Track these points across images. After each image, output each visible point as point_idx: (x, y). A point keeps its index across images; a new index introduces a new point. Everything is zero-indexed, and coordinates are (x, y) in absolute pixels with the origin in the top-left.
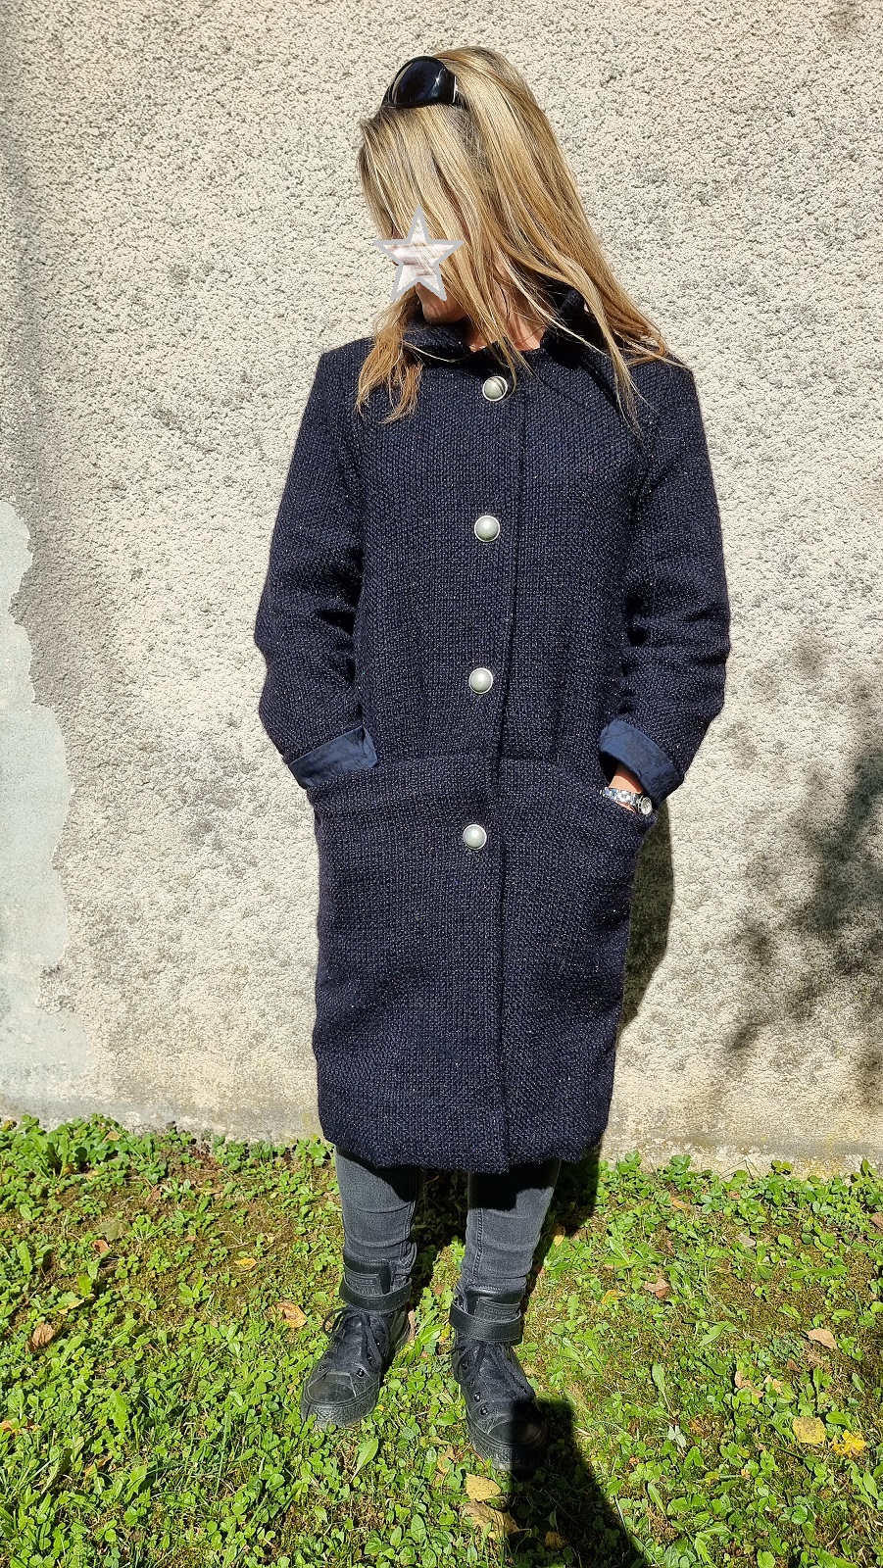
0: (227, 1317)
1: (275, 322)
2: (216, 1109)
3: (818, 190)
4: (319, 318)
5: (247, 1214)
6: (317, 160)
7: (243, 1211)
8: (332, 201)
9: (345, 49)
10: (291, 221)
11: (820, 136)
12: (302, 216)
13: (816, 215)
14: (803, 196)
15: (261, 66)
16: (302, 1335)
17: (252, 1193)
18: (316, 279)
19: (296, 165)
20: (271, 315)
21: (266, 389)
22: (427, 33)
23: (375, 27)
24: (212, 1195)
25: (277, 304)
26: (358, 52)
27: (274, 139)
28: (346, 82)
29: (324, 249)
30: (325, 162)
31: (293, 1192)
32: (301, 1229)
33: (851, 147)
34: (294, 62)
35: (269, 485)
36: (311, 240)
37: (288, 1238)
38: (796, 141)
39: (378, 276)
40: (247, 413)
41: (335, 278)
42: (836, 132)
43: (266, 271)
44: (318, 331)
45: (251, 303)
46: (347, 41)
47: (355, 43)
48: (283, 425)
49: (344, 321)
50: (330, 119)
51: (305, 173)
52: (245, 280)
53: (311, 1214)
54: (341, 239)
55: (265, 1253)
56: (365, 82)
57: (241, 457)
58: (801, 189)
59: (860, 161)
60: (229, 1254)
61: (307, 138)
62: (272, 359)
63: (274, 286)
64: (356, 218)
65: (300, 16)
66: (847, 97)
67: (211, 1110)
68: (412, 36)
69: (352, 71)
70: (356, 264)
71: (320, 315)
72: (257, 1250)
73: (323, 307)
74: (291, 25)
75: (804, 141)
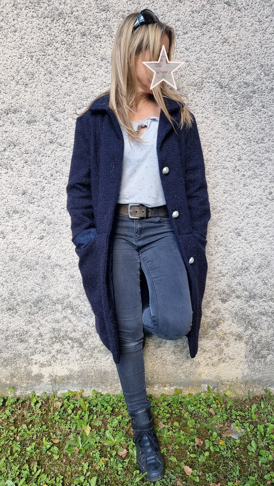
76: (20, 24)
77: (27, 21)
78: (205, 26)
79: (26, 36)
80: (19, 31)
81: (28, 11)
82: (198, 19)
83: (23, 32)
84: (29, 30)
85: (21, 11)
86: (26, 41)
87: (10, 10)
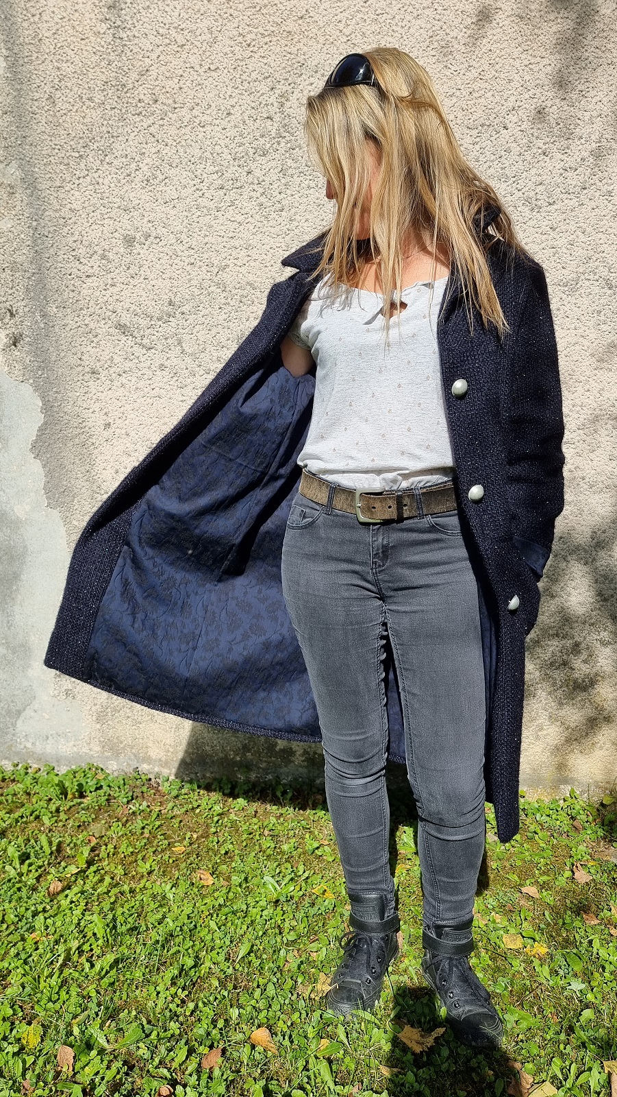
0: (166, 880)
1: (188, 268)
2: (163, 759)
3: (523, 175)
4: (215, 264)
5: (181, 822)
6: (212, 167)
7: (178, 820)
8: (221, 192)
9: (228, 98)
10: (197, 205)
11: (524, 141)
12: (203, 202)
13: (523, 191)
14: (514, 179)
15: (176, 111)
16: (210, 890)
17: (185, 809)
18: (213, 241)
19: (199, 171)
20: (186, 264)
21: (184, 309)
22: (278, 87)
23: (245, 84)
24: (160, 811)
25: (189, 256)
26: (235, 100)
27: (186, 155)
28: (228, 119)
29: (217, 221)
30: (217, 168)
31: (210, 809)
32: (213, 830)
33: (544, 147)
34: (196, 108)
35: (187, 369)
36: (210, 217)
37: (206, 835)
38: (509, 145)
39: (251, 237)
40: (173, 324)
41: (224, 239)
42: (534, 138)
43: (182, 237)
44: (215, 273)
45: (174, 257)
46: (229, 93)
47: (234, 95)
48: (195, 331)
49: (231, 265)
50: (219, 142)
51: (205, 175)
52: (170, 242)
53: (220, 821)
54: (228, 215)
55: (191, 844)
56: (240, 118)
57: (170, 352)
58: (513, 175)
59: (550, 155)
60: (169, 844)
61: (205, 154)
62: (187, 291)
63: (187, 245)
64: (237, 202)
65: (199, 79)
66: (541, 116)
67: (160, 760)
68: (268, 89)
69: (232, 112)
70: (238, 230)
71: (216, 263)
72: (186, 842)
73: (218, 258)
74: (194, 85)
75: (514, 145)
76: (289, 198)
77: (300, 195)
78: (585, 191)
79: (297, 217)
80: (286, 209)
81: (302, 179)
82: (573, 180)
83: (293, 210)
84: (302, 207)
85: (292, 179)
86: (297, 224)
87: (274, 179)
